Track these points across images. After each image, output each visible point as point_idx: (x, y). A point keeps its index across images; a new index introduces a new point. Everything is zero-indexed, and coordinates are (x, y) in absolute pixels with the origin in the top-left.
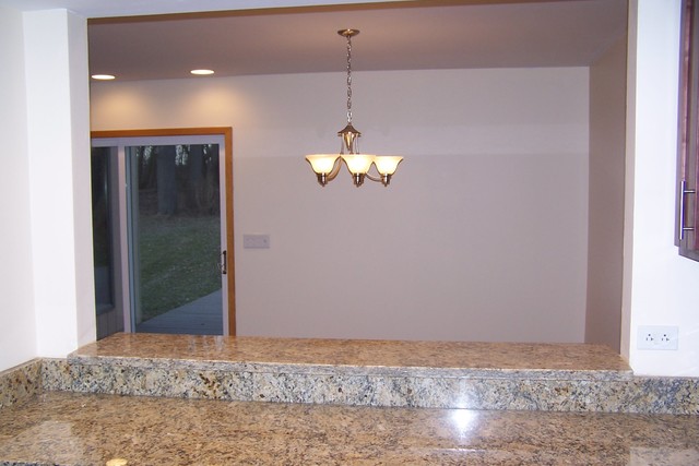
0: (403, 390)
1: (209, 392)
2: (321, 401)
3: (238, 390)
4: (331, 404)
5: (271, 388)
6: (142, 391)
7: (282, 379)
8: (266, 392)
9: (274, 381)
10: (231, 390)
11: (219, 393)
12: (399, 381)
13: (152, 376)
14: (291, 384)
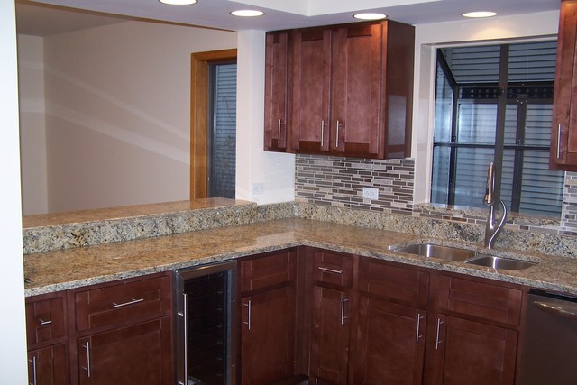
0: (171, 226)
1: (77, 243)
2: (133, 238)
3: (92, 240)
4: (139, 238)
5: (109, 234)
6: (36, 250)
7: (116, 228)
8: (107, 238)
9: (112, 230)
10: (89, 240)
11: (82, 243)
12: (169, 220)
13: (42, 239)
14: (120, 231)
